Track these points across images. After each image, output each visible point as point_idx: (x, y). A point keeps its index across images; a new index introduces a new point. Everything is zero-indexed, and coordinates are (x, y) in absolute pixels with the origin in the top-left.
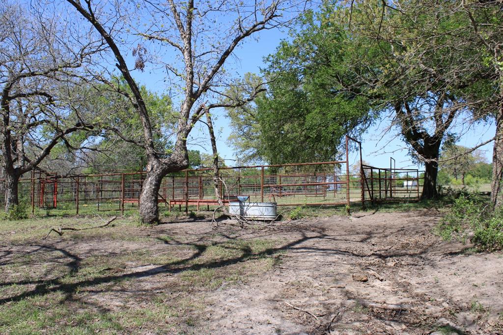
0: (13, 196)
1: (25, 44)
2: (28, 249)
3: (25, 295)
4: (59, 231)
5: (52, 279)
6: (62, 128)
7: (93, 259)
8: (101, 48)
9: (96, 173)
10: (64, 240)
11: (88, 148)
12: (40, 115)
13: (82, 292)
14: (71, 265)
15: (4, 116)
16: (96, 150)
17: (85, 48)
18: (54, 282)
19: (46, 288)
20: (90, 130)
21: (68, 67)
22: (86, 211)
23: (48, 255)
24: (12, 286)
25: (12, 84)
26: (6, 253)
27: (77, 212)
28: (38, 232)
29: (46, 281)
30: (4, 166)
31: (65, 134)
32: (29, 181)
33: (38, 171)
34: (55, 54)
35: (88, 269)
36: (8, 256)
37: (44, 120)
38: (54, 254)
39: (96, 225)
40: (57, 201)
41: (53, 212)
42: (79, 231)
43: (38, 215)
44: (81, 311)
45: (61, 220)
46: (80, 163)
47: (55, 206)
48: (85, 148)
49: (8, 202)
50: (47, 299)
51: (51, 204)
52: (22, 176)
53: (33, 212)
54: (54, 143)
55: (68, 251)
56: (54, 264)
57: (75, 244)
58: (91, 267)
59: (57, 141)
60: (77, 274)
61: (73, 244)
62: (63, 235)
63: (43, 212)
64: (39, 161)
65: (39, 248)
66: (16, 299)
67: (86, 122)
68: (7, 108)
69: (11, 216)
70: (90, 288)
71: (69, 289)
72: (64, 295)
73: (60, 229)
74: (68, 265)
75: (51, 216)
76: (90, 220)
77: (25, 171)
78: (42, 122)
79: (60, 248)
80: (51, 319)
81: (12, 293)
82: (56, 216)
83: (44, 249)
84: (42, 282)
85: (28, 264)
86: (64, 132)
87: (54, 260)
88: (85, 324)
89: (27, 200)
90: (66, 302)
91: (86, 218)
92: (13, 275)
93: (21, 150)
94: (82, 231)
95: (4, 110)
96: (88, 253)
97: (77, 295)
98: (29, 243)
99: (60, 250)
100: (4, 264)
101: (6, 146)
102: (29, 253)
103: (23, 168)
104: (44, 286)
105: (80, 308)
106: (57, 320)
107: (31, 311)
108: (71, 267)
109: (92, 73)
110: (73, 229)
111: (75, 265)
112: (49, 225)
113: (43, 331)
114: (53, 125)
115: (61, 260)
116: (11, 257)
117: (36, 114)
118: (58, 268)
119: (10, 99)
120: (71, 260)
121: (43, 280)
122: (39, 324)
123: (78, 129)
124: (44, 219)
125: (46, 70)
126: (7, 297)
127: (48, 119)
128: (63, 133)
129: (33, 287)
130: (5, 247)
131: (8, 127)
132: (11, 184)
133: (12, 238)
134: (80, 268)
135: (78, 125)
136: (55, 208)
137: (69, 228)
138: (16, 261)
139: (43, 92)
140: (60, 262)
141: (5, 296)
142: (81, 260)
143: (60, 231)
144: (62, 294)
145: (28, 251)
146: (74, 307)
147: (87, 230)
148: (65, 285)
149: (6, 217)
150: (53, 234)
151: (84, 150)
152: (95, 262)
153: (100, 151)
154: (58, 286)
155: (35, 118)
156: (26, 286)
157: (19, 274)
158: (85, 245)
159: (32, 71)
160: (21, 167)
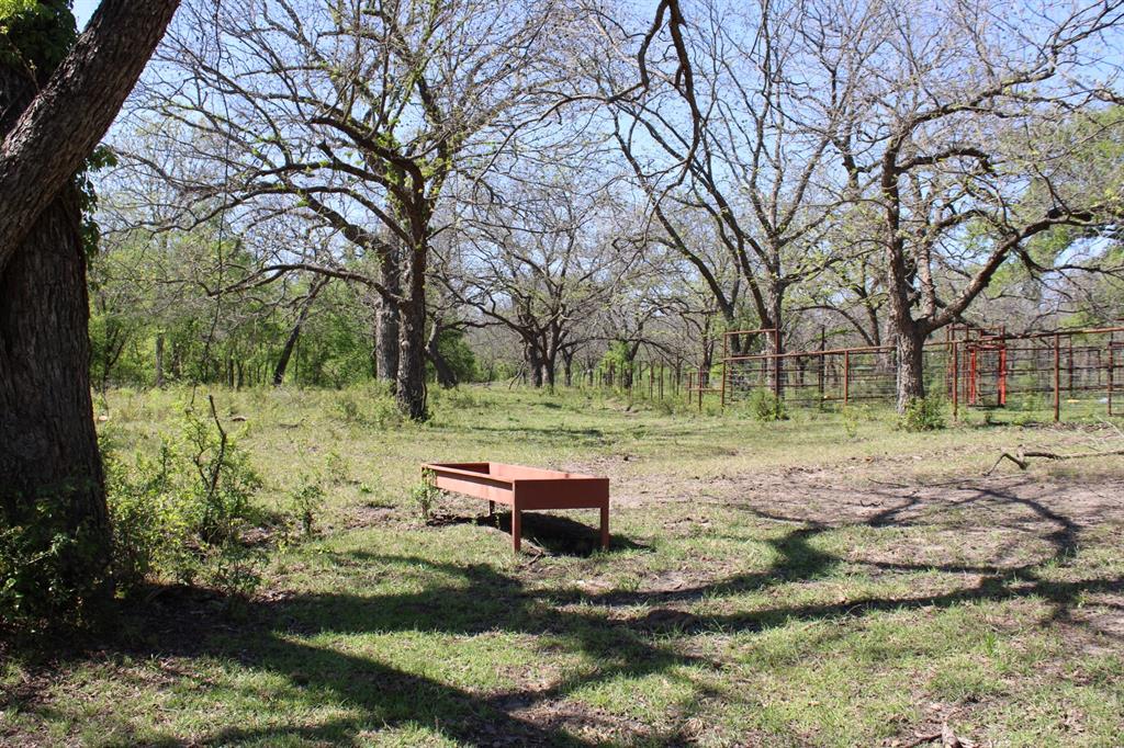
0: (914, 380)
1: (920, 50)
2: (953, 496)
3: (959, 596)
4: (1018, 459)
5: (1017, 566)
6: (1015, 225)
7: (1110, 528)
8: (1105, 20)
9: (1095, 326)
10: (1032, 480)
11: (1078, 268)
12: (963, 199)
13: (1091, 605)
14: (1054, 537)
15: (890, 211)
16: (1098, 269)
17: (1062, 29)
18: (1023, 573)
19: (1004, 586)
20: (1084, 223)
21: (1024, 81)
22: (1075, 415)
23: (1001, 512)
24: (930, 573)
25: (902, 138)
26: (909, 501)
27: (1057, 417)
28: (971, 459)
29: (1001, 569)
30: (892, 317)
31: (1023, 237)
32: (943, 347)
33: (962, 325)
34: (992, 58)
35: (1101, 552)
36: (913, 507)
37: (973, 211)
38: (1012, 511)
39: (1105, 448)
40: (1007, 393)
41: (999, 415)
42: (1069, 461)
43: (967, 421)
44: (1095, 651)
45: (1019, 434)
46: (1054, 303)
47: (1002, 402)
48: (1071, 267)
49: (903, 393)
50: (1008, 611)
51: (994, 398)
52: (931, 337)
53: (955, 414)
54: (998, 259)
55: (1044, 505)
56: (1015, 534)
57: (1060, 490)
58: (1109, 547)
59: (1005, 255)
60: (1074, 560)
61: (1054, 491)
62: (1030, 467)
63: (979, 416)
64: (967, 302)
65: (976, 494)
66: (942, 602)
67: (1072, 204)
68: (895, 192)
69: (910, 423)
70: (1110, 598)
71: (1060, 595)
72: (1049, 607)
73: (1021, 454)
74: (1047, 537)
75: (996, 424)
76: (1092, 437)
77: (937, 326)
78: (968, 215)
79: (1026, 498)
80: (1024, 659)
81: (930, 587)
82: (1006, 424)
83: (989, 496)
84: (994, 570)
85: (958, 528)
86: (1021, 233)
87: (1016, 523)
88: (1109, 683)
89: (940, 388)
90: (1055, 624)
91: (1080, 431)
92: (929, 549)
93: (925, 280)
94: (1073, 460)
95: (888, 197)
96: (1094, 514)
97: (1079, 612)
98: (955, 483)
99: (1027, 502)
100: (907, 525)
101: (895, 274)
102: (956, 504)
103: (932, 318)
104: (999, 581)
105: (1092, 642)
106: (1038, 662)
107: (976, 635)
108: (1057, 543)
109: (1085, 85)
110: (1051, 456)
111: (1066, 539)
112: (992, 444)
113: (1008, 682)
114: (993, 220)
115: (1031, 526)
116: (919, 510)
117: (956, 199)
118: (1025, 543)
119: (900, 171)
120: (1055, 527)
121: (994, 566)
122: (997, 666)
123: (1053, 223)
124: (981, 432)
125: (973, 97)
126: (922, 595)
127: (982, 206)
128: (1018, 235)
129: (973, 581)
130: (904, 487)
131: (898, 234)
132: (909, 355)
133: (917, 470)
134: (1081, 548)
135: (1054, 213)
136: (1003, 407)
137: (1042, 451)
138: (930, 519)
139: (967, 147)
140: (1028, 530)
141: (916, 593)
142: (1078, 528)
143: (1021, 459)
144: (1042, 604)
145: (954, 500)
146: (1074, 639)
147: (1087, 459)
148: (1047, 583)
149: (900, 424)
150: (1007, 465)
151: (1067, 272)
152: (1114, 538)
153: (1108, 272)
154: (1031, 584)
155: (951, 207)
156: (959, 575)
157: (939, 548)
158: (1084, 494)
159: (942, 104)
160: (929, 316)
